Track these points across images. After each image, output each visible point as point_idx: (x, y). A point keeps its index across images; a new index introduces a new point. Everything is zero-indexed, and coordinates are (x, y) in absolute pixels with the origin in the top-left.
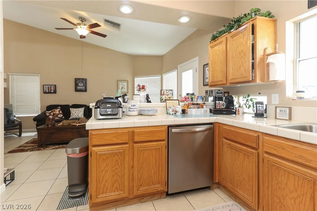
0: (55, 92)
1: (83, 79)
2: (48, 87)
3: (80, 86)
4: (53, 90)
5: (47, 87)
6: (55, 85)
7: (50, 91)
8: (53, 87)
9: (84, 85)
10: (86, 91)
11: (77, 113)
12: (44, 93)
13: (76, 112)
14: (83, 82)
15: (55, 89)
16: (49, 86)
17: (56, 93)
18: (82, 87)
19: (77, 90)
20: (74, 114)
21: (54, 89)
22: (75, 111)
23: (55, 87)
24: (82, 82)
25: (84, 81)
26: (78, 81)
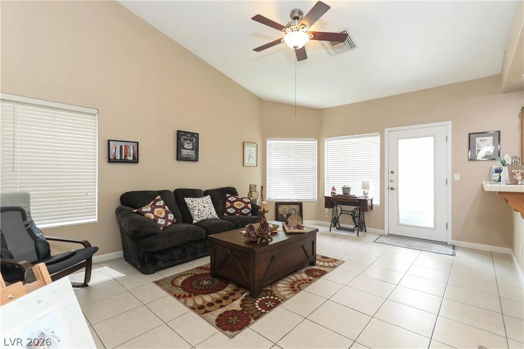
0: (136, 160)
1: (193, 134)
2: (121, 147)
3: (186, 149)
4: (132, 155)
5: (118, 147)
6: (138, 143)
7: (125, 156)
8: (132, 147)
9: (193, 147)
10: (196, 160)
11: (207, 208)
12: (110, 161)
13: (204, 207)
14: (192, 140)
15: (136, 152)
16: (123, 144)
17: (138, 162)
18: (190, 151)
19: (179, 158)
20: (202, 210)
21: (134, 151)
22: (201, 204)
23: (136, 148)
24: (190, 141)
25: (194, 137)
26: (184, 137)
